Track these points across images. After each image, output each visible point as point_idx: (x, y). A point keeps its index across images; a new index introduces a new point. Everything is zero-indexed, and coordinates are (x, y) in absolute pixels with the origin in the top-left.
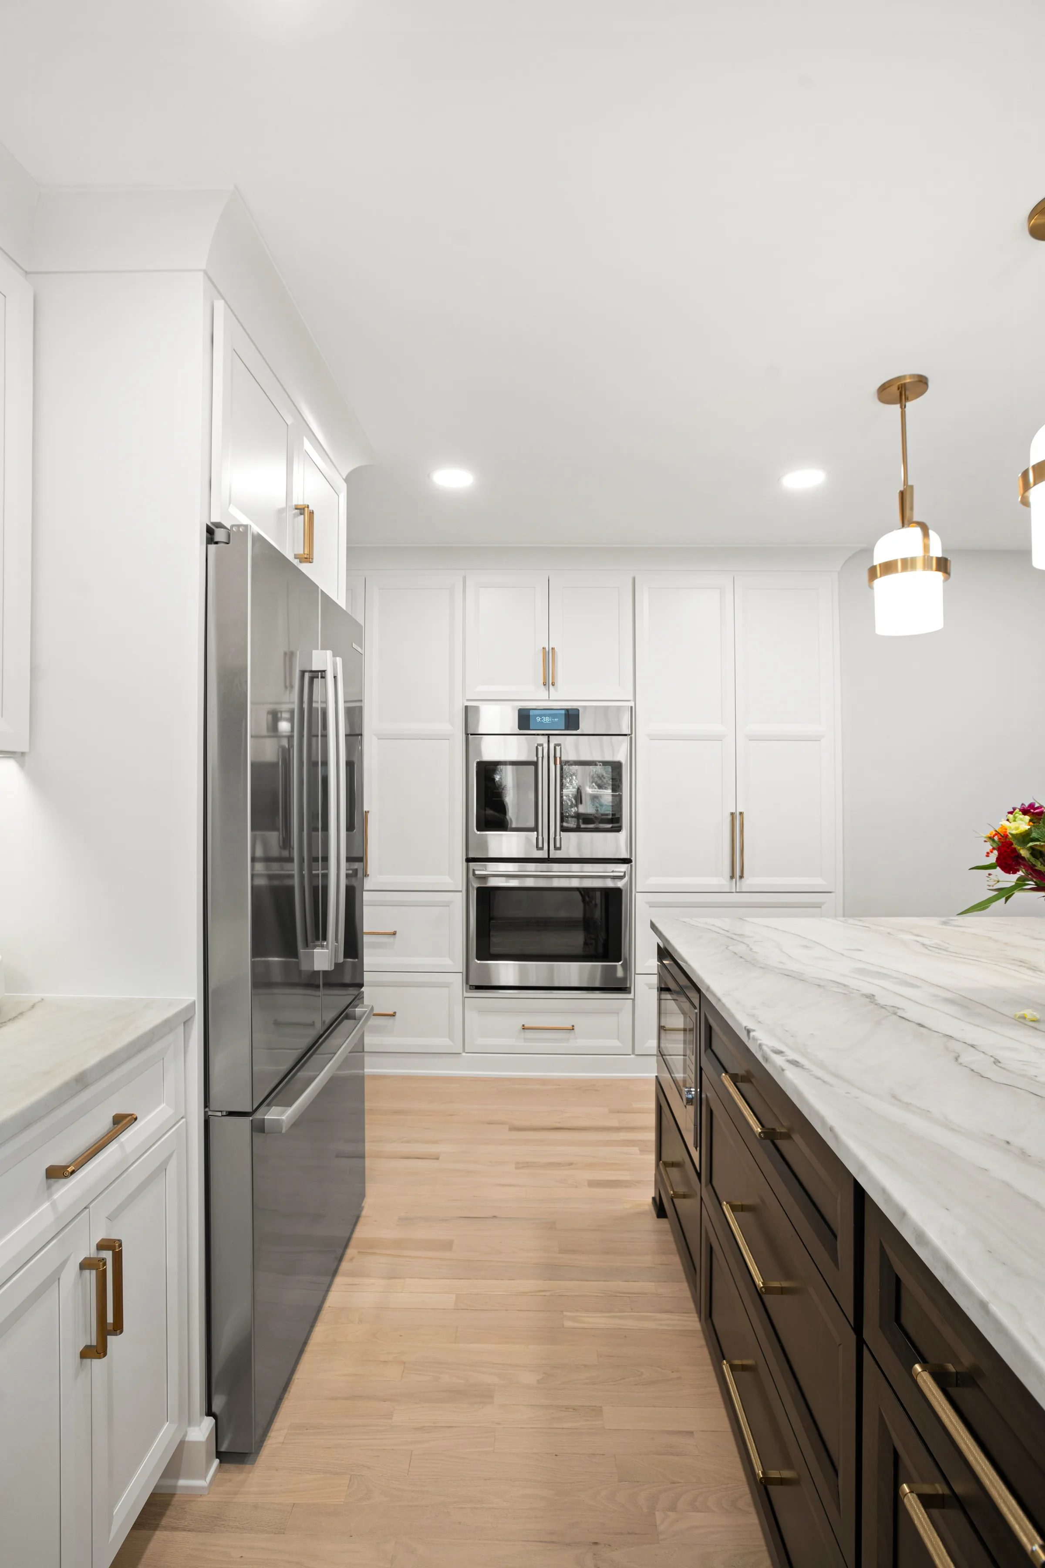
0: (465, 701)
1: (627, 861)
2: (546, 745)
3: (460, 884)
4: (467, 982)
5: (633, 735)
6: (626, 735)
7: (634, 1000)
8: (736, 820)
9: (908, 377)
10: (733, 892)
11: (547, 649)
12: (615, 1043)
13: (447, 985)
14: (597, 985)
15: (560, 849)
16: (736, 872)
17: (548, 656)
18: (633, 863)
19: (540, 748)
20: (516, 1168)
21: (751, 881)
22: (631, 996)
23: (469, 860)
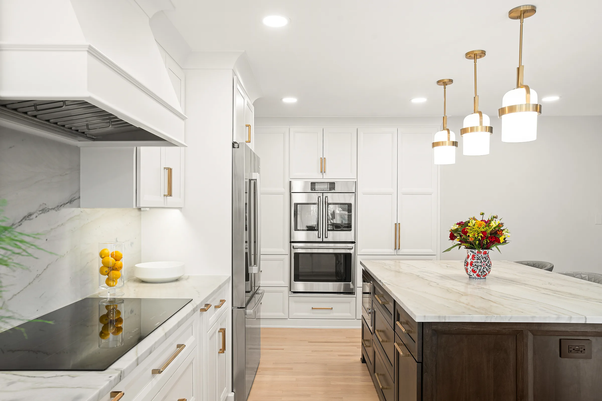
0: (289, 179)
1: (353, 242)
2: (322, 197)
3: (288, 252)
4: (290, 290)
5: (356, 193)
6: (353, 193)
7: (356, 297)
8: (397, 227)
9: (446, 80)
10: (396, 255)
11: (322, 158)
12: (349, 314)
13: (282, 292)
14: (342, 291)
15: (327, 237)
16: (397, 247)
17: (323, 161)
18: (356, 243)
19: (319, 198)
20: (312, 352)
21: (403, 250)
22: (355, 296)
23: (291, 242)
